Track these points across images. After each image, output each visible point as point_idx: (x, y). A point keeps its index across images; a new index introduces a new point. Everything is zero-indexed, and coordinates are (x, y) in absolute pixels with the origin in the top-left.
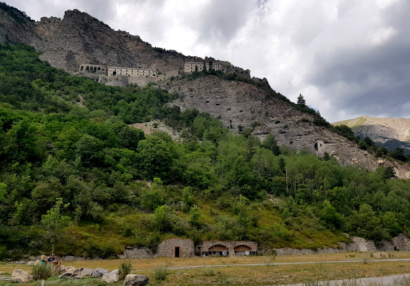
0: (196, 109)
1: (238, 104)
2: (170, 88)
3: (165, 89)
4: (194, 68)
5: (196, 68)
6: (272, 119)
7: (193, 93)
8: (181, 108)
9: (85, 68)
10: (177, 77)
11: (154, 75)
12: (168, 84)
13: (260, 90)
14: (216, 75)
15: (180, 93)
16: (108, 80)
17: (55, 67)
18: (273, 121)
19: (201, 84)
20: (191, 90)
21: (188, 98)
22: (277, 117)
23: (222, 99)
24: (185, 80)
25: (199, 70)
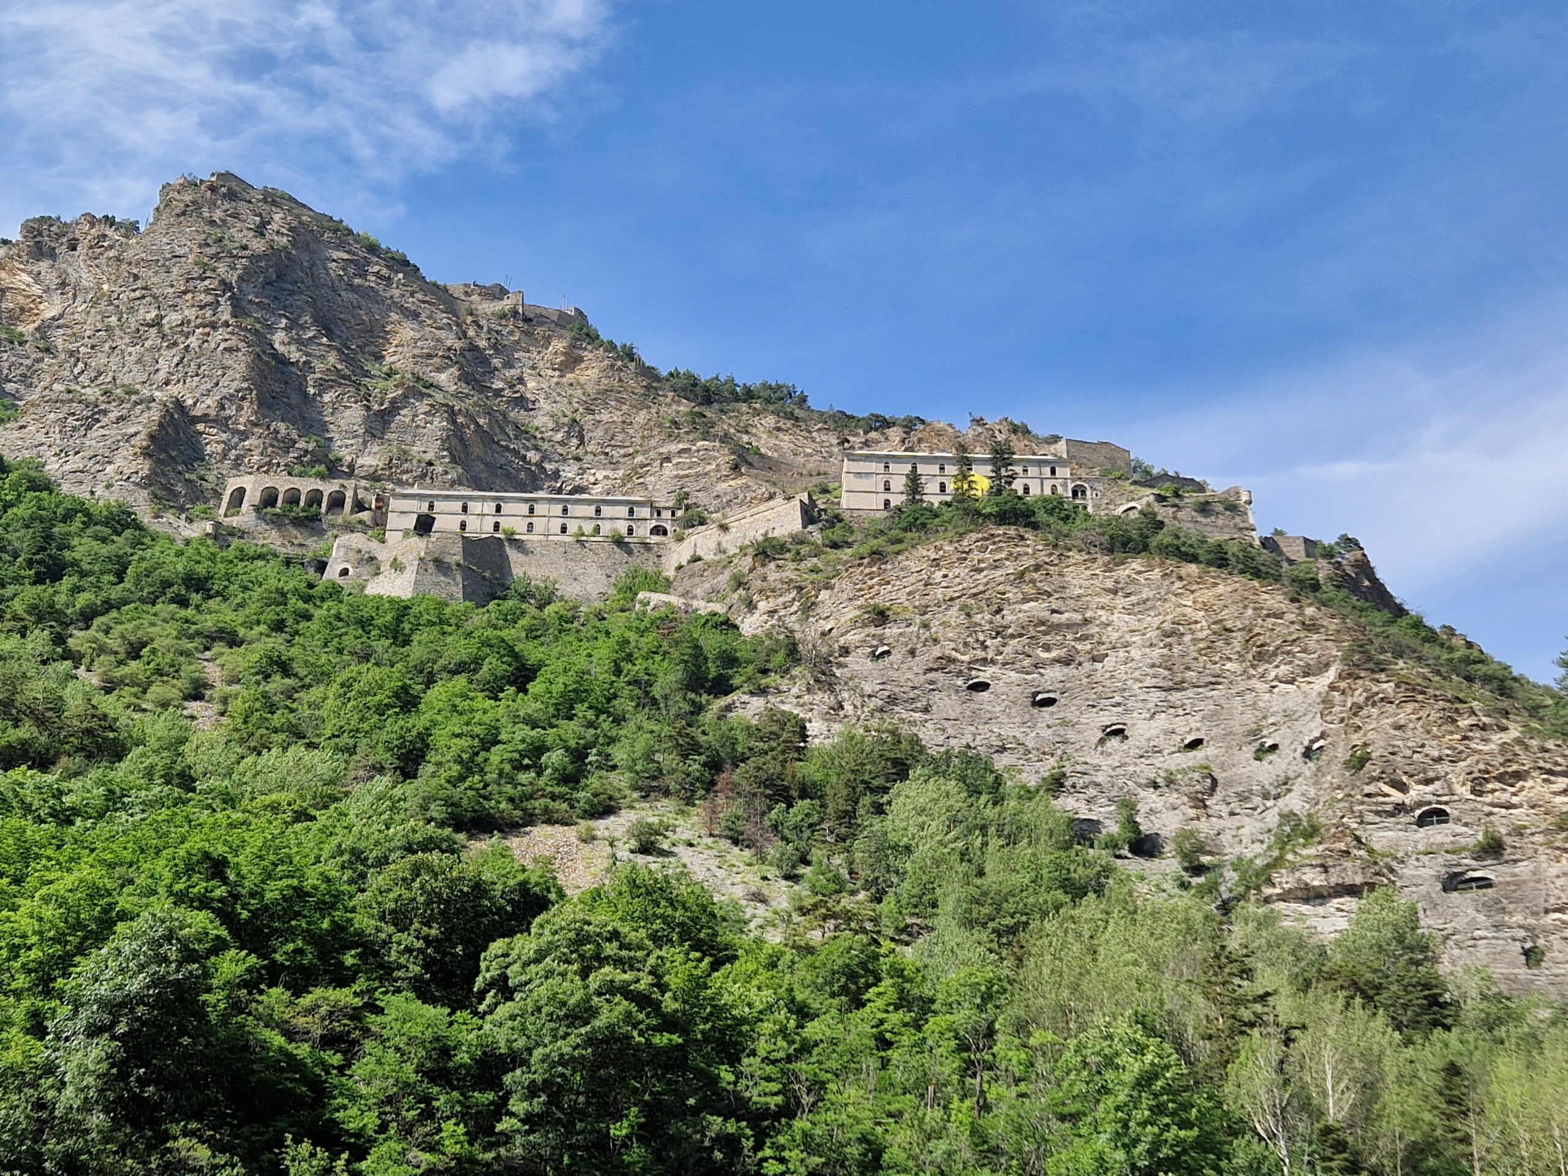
0: (905, 730)
1: (1175, 697)
2: (751, 606)
3: (719, 608)
4: (899, 483)
5: (914, 484)
6: (1397, 796)
7: (891, 631)
8: (814, 727)
9: (252, 497)
10: (799, 540)
11: (659, 531)
12: (739, 583)
13: (1310, 611)
14: (1035, 526)
15: (808, 633)
16: (385, 568)
17: (82, 493)
18: (1400, 808)
19: (938, 576)
20: (881, 617)
21: (858, 663)
22: (1428, 782)
23: (1071, 670)
24: (846, 554)
25: (932, 497)
